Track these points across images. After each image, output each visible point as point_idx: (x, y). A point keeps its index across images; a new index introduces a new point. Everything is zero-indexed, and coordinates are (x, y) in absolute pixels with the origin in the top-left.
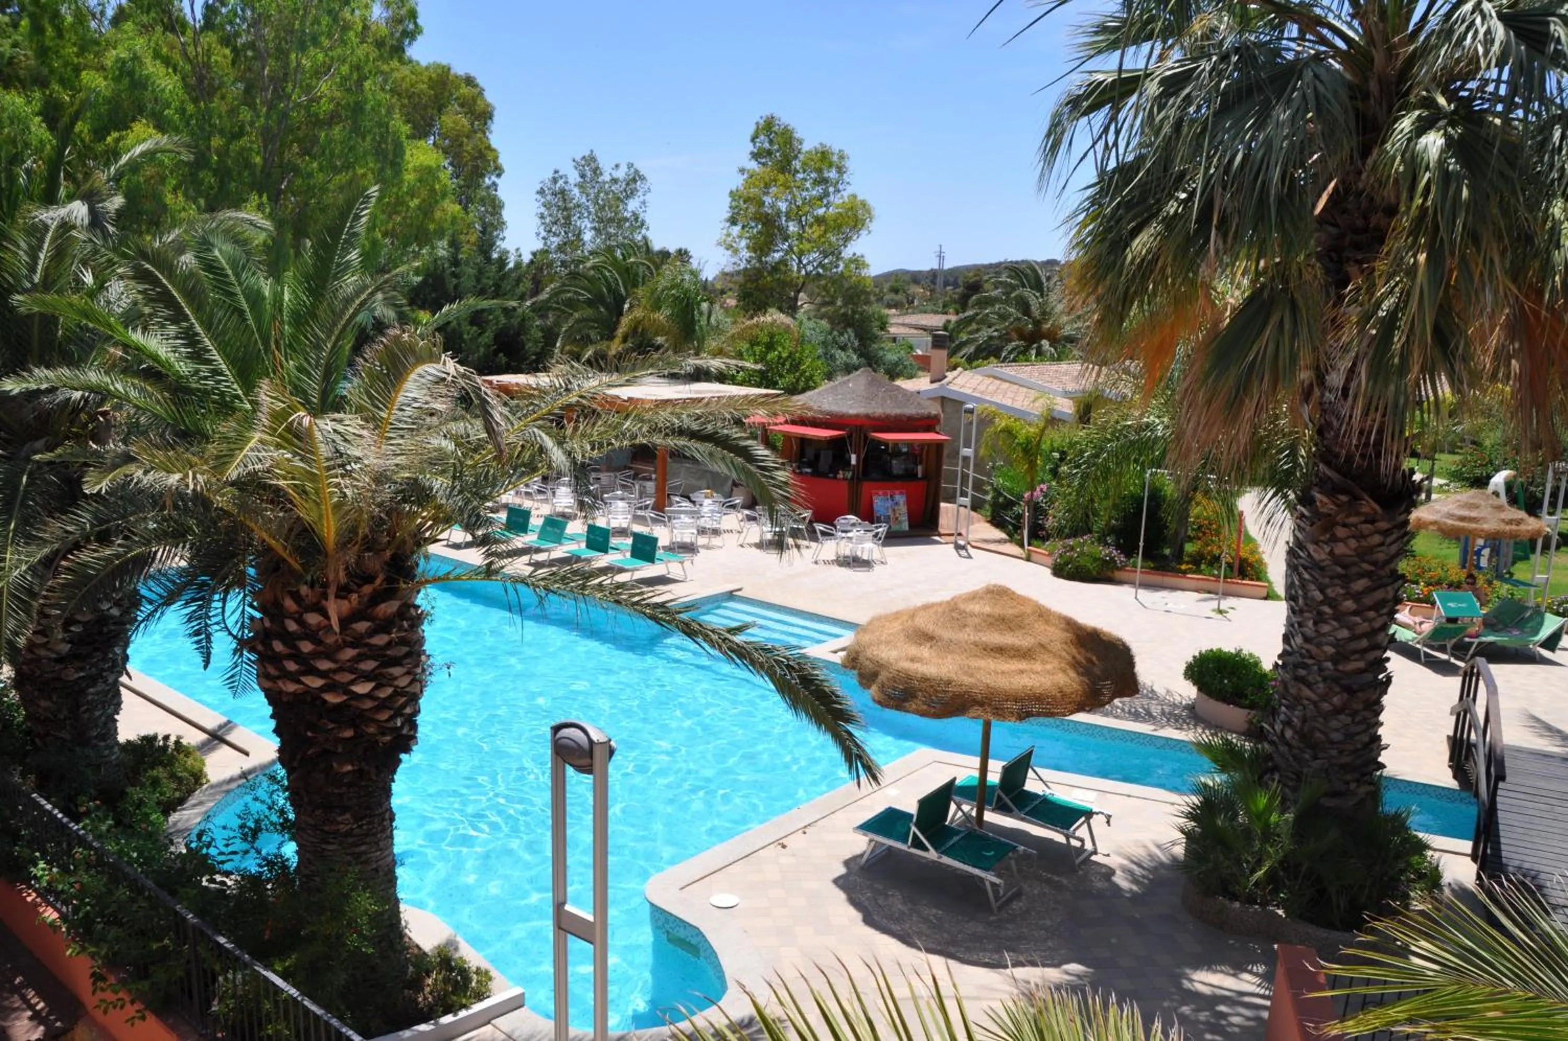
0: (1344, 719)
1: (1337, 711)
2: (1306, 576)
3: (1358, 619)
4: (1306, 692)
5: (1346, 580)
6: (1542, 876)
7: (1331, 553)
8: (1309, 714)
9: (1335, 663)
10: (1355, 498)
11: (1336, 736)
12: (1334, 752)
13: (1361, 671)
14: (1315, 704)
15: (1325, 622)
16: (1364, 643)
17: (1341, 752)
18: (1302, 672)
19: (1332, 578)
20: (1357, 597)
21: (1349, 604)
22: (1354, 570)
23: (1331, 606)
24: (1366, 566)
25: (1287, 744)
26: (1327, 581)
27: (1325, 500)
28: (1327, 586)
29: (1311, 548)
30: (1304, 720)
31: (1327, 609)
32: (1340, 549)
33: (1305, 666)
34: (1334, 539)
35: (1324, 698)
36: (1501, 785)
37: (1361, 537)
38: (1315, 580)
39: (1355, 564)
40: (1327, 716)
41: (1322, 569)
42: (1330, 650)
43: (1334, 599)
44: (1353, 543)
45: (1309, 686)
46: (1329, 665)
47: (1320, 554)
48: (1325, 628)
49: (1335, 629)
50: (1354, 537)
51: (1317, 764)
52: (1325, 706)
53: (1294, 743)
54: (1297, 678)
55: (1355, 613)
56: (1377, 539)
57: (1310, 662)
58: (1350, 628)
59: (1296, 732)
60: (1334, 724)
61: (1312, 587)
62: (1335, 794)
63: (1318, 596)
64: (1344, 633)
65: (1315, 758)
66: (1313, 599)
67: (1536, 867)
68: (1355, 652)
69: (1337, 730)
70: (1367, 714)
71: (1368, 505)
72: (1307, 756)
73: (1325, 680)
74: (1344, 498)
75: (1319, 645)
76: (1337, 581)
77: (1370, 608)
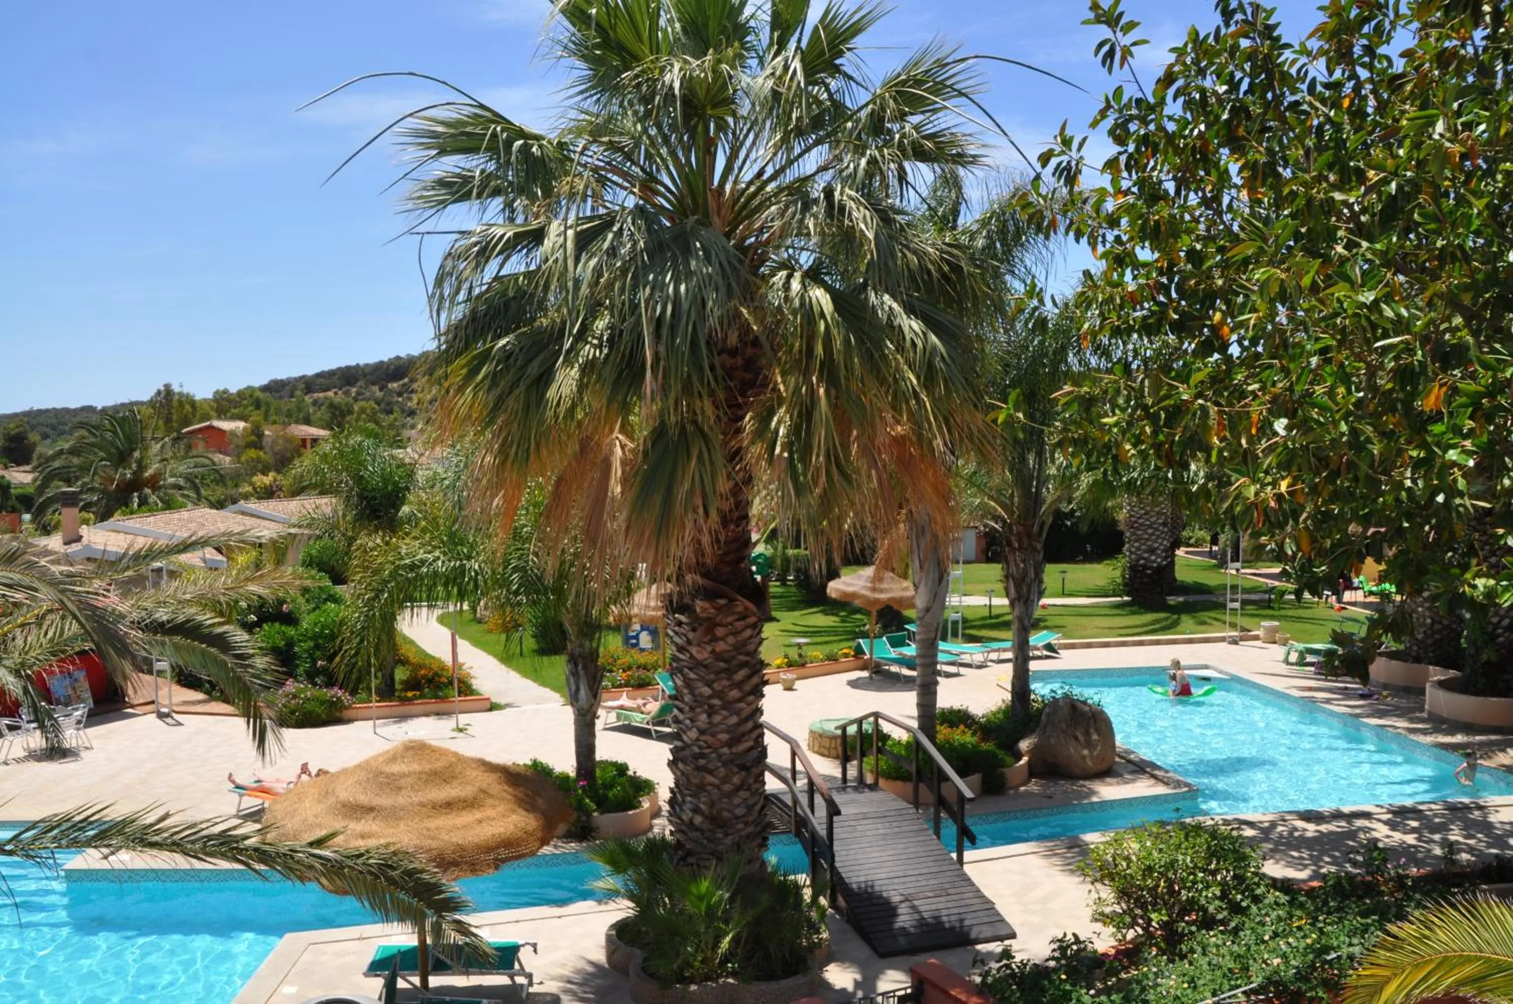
0: (743, 794)
1: (738, 789)
2: (692, 676)
3: (743, 705)
4: (710, 779)
5: (729, 672)
6: (877, 883)
7: (713, 652)
8: (715, 797)
9: (730, 747)
10: (732, 600)
11: (740, 811)
12: (740, 826)
13: (750, 749)
14: (717, 787)
15: (716, 713)
16: (750, 724)
17: (746, 824)
18: (702, 762)
19: (717, 673)
20: (739, 685)
21: (735, 694)
22: (735, 662)
23: (720, 699)
24: (742, 658)
25: (697, 829)
26: (712, 676)
27: (706, 605)
28: (713, 681)
29: (694, 650)
30: (712, 804)
31: (716, 702)
32: (721, 646)
33: (702, 755)
34: (715, 639)
35: (725, 780)
36: (835, 818)
37: (736, 633)
38: (701, 679)
39: (733, 657)
40: (730, 795)
41: (706, 667)
42: (724, 737)
43: (722, 692)
44: (731, 640)
45: (711, 772)
46: (726, 750)
47: (702, 654)
48: (717, 719)
49: (726, 718)
50: (731, 634)
51: (728, 841)
52: (727, 787)
53: (705, 827)
54: (698, 769)
55: (739, 700)
56: (748, 632)
57: (707, 751)
58: (738, 714)
59: (706, 817)
60: (737, 801)
61: (700, 684)
62: (750, 862)
63: (707, 691)
64: (734, 719)
65: (726, 835)
66: (701, 695)
67: (869, 878)
68: (743, 735)
69: (738, 806)
70: (757, 786)
71: (742, 604)
72: (720, 835)
73: (725, 764)
74: (722, 602)
75: (713, 735)
76: (723, 675)
77: (749, 694)
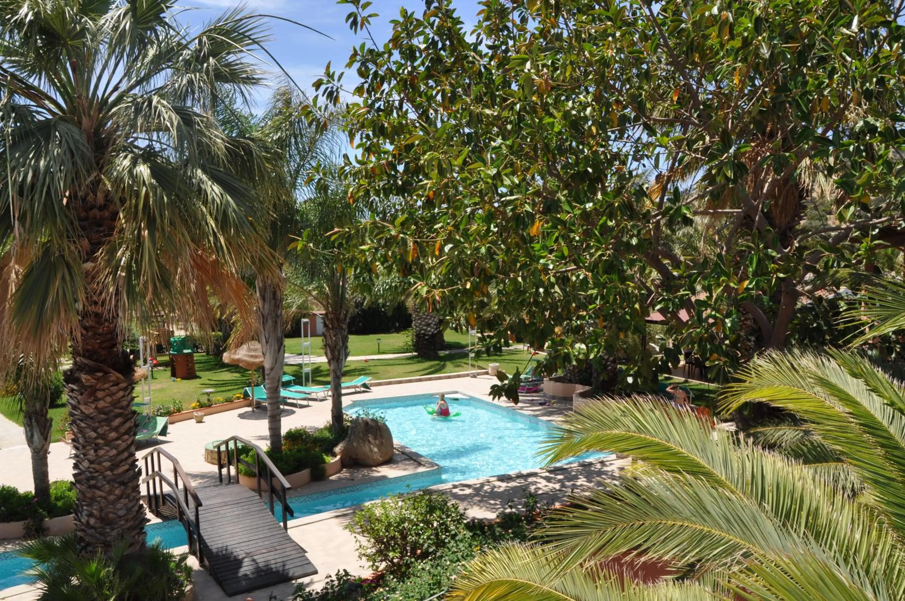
0: (124, 501)
1: (120, 498)
2: (83, 425)
3: (119, 442)
4: (99, 493)
5: (108, 421)
6: (229, 548)
7: (96, 408)
8: (103, 505)
9: (112, 471)
10: (106, 373)
11: (121, 513)
12: (123, 522)
13: (127, 470)
14: (105, 498)
15: (100, 449)
16: (126, 454)
17: (127, 521)
18: (93, 482)
19: (100, 422)
20: (116, 429)
21: (113, 435)
22: (112, 414)
23: (103, 439)
24: (118, 411)
25: (92, 527)
26: (97, 424)
27: (88, 377)
28: (98, 428)
29: (83, 408)
30: (101, 510)
31: (100, 441)
32: (101, 404)
33: (93, 478)
34: (97, 400)
35: (110, 492)
36: (200, 508)
37: (112, 395)
38: (89, 426)
39: (111, 411)
40: (114, 503)
41: (92, 418)
42: (107, 464)
43: (104, 434)
44: (109, 399)
45: (99, 489)
46: (109, 473)
47: (89, 410)
48: (101, 452)
49: (108, 451)
50: (108, 395)
51: (114, 533)
52: (112, 497)
53: (97, 525)
54: (90, 487)
55: (117, 439)
56: (121, 393)
57: (96, 474)
58: (116, 449)
59: (97, 519)
60: (119, 506)
61: (88, 430)
62: (131, 545)
63: (93, 434)
64: (114, 452)
65: (113, 529)
66: (90, 437)
67: (225, 545)
68: (121, 461)
69: (121, 509)
70: (134, 494)
71: (114, 375)
72: (108, 530)
73: (108, 482)
74: (100, 374)
75: (100, 463)
76: (103, 423)
77: (125, 434)
